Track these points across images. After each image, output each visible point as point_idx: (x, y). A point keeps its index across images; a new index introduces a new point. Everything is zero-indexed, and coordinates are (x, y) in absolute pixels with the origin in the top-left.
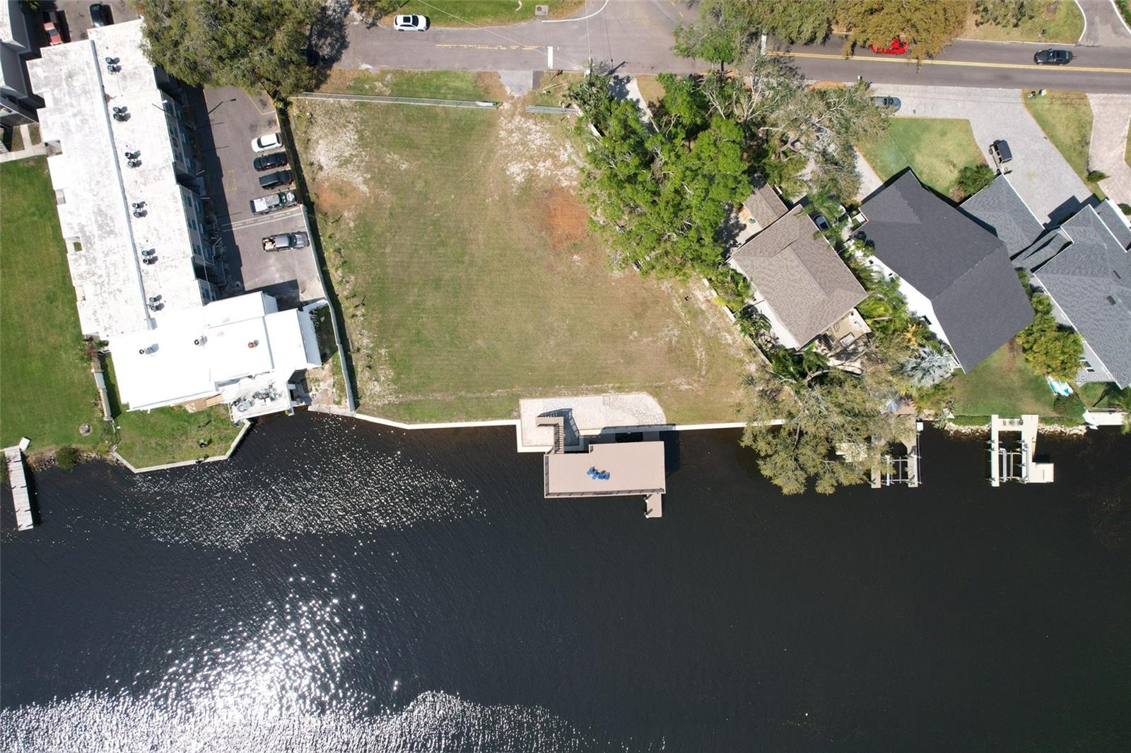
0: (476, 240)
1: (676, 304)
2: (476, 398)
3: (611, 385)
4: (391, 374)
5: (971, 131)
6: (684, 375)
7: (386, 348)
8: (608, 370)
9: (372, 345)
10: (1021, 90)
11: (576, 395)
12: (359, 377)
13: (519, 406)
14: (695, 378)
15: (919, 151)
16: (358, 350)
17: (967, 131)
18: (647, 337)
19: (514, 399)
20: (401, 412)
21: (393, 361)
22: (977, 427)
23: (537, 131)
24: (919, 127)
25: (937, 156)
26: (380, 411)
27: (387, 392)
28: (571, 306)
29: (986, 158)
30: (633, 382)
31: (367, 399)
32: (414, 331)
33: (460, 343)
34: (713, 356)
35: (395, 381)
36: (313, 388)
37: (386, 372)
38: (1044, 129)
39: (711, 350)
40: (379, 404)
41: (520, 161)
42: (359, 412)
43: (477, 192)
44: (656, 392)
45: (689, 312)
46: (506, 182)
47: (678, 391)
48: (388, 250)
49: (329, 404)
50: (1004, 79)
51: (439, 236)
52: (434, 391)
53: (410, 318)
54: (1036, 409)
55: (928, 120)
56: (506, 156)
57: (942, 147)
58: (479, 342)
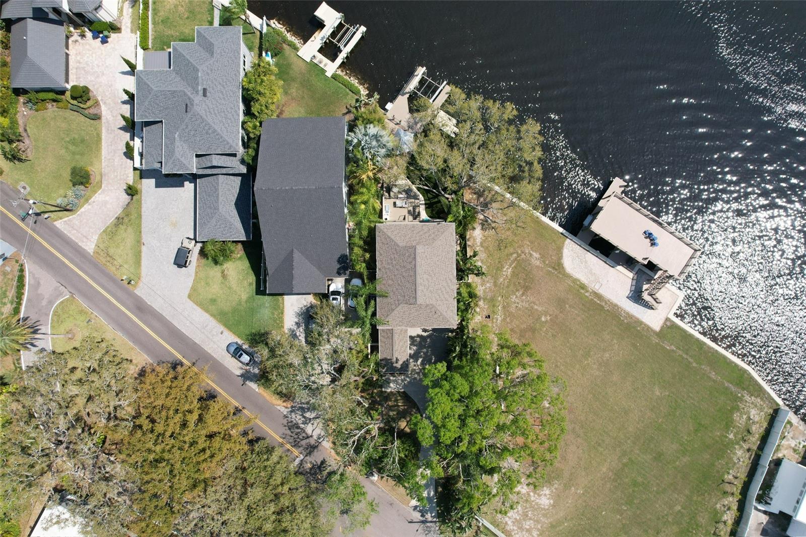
0: (609, 468)
1: (500, 319)
2: (687, 354)
3: (586, 294)
4: (736, 416)
5: (192, 288)
6: (530, 264)
7: (727, 437)
8: (581, 306)
9: (737, 447)
10: (135, 291)
11: (616, 305)
12: (762, 430)
13: (662, 328)
14: (523, 256)
15: (240, 301)
16: (749, 450)
17: (195, 290)
18: (537, 310)
19: (661, 334)
20: (747, 383)
21: (729, 425)
22: (345, 77)
23: (509, 518)
24: (227, 319)
25: (230, 288)
26: (762, 395)
27: (748, 404)
28: (575, 371)
29: (196, 260)
30: (569, 285)
31: (766, 410)
32: (699, 434)
33: (671, 402)
34: (499, 262)
35: (738, 409)
36: (801, 446)
37: (740, 420)
38: (140, 252)
39: (498, 267)
40: (759, 400)
41: (537, 504)
42: (778, 405)
43: (584, 504)
44: (558, 266)
45: (494, 306)
46: (558, 495)
47: (543, 256)
48: (678, 508)
49: (797, 427)
50: (141, 308)
51: (634, 491)
52: (714, 381)
53: (696, 446)
54: (295, 59)
55: (217, 319)
56: (545, 515)
57: (221, 292)
58: (658, 393)
